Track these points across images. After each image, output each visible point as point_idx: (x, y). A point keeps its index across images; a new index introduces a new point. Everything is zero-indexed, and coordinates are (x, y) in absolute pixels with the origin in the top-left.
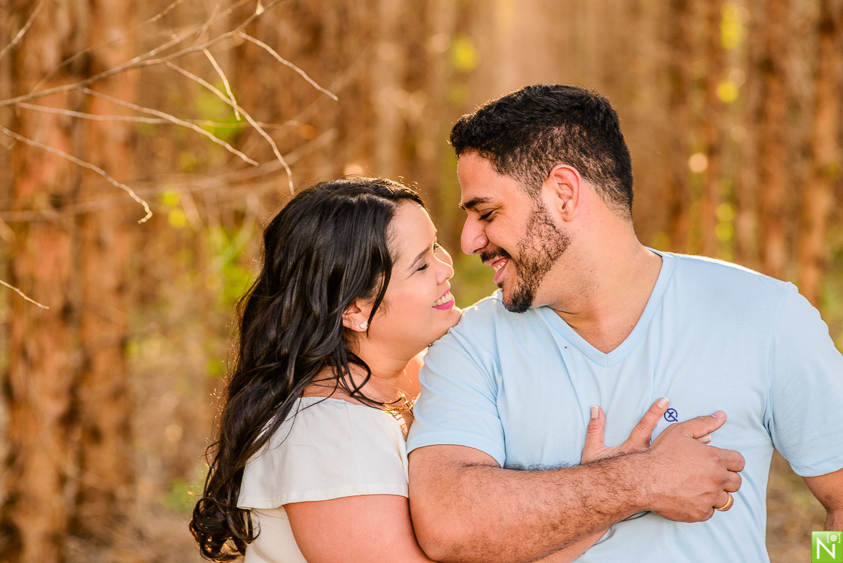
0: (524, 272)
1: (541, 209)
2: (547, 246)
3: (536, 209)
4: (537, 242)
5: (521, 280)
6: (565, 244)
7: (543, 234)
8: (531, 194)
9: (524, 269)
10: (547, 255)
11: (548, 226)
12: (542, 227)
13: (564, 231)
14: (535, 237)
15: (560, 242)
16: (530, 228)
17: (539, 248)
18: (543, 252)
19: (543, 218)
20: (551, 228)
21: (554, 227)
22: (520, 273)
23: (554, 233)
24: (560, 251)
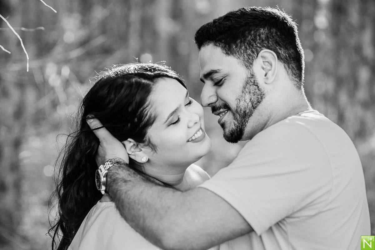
0: (238, 118)
1: (253, 76)
2: (252, 99)
3: (249, 76)
4: (248, 97)
5: (236, 122)
6: (262, 98)
7: (252, 91)
8: (247, 67)
9: (238, 116)
10: (251, 106)
11: (255, 86)
12: (251, 87)
13: (263, 90)
14: (247, 94)
15: (259, 97)
16: (244, 88)
17: (248, 101)
18: (250, 104)
19: (252, 81)
20: (256, 87)
21: (258, 87)
22: (235, 119)
23: (257, 91)
24: (259, 102)
